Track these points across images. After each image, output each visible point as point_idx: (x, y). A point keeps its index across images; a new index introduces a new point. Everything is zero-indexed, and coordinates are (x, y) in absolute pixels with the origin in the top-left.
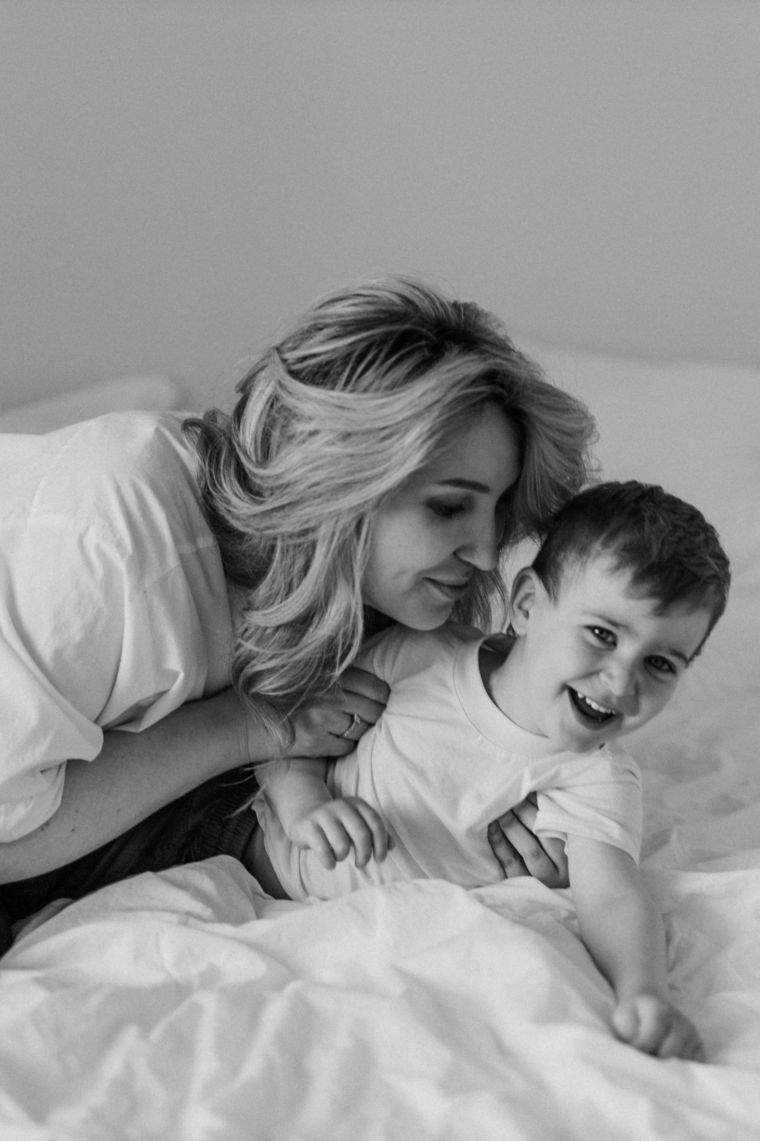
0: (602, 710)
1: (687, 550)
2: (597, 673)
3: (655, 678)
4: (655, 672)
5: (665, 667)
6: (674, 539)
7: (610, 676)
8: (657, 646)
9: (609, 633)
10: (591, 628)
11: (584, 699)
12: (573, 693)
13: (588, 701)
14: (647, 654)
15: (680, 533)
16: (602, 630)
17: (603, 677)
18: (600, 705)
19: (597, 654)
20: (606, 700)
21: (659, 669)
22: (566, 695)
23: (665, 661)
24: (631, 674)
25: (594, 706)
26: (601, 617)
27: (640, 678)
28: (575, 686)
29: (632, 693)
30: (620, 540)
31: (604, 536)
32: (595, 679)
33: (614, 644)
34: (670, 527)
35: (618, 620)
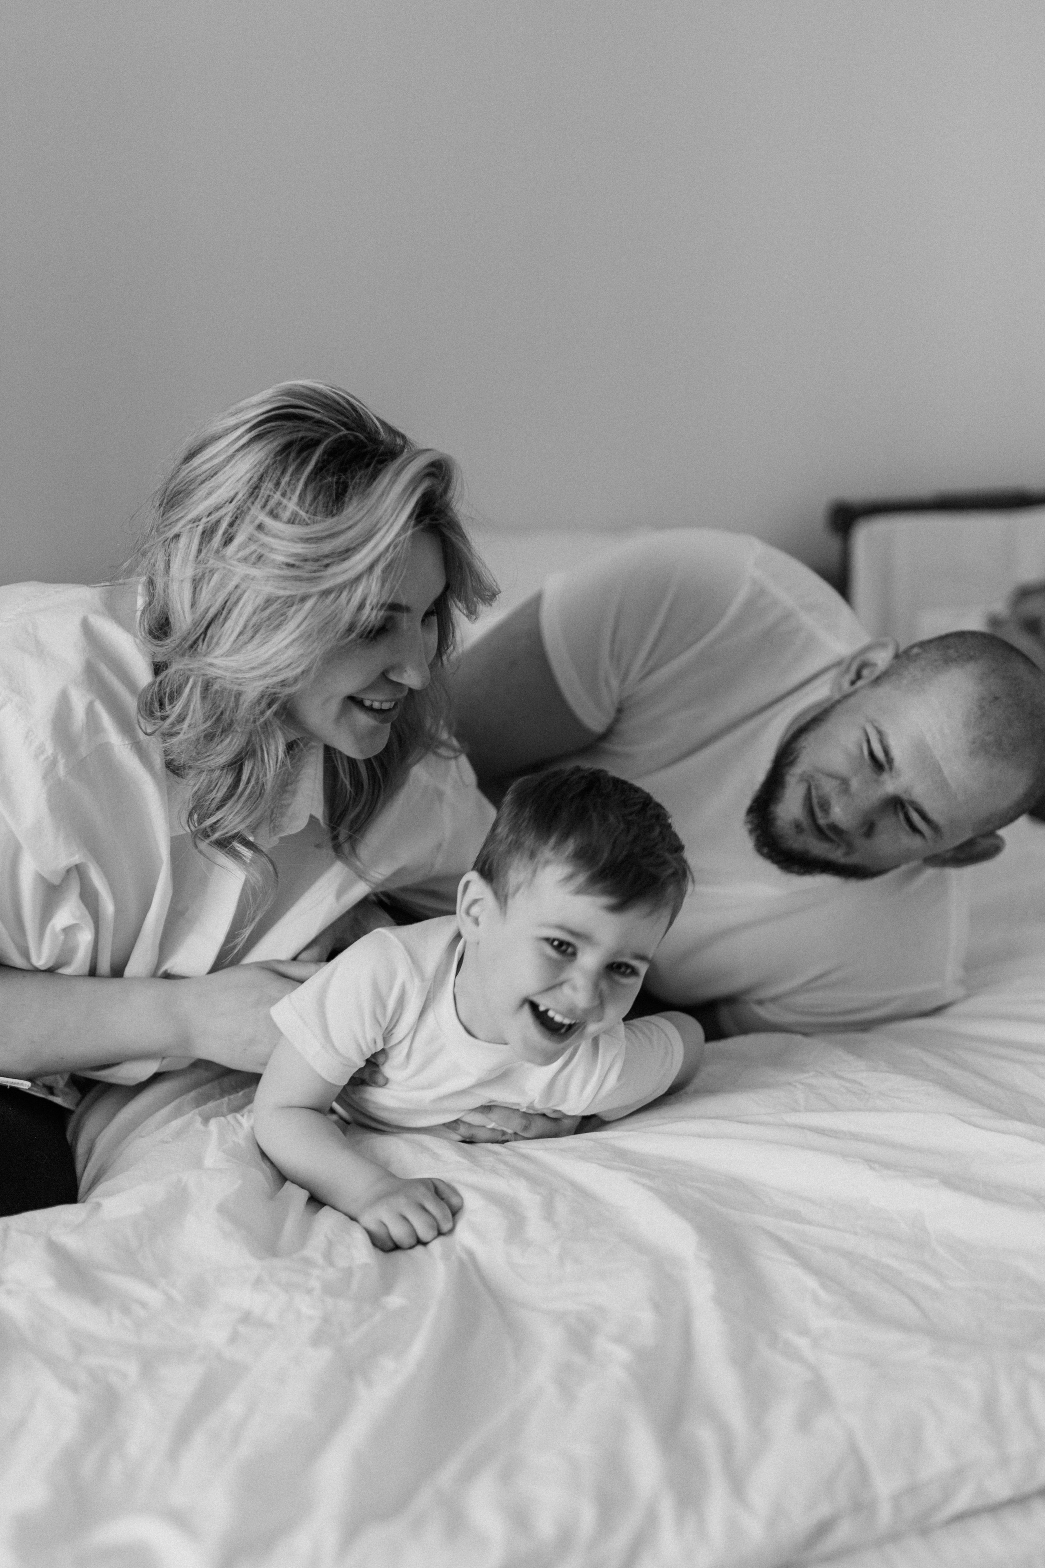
0: (567, 1021)
1: (644, 849)
2: (561, 984)
3: (617, 983)
4: (617, 977)
5: (629, 971)
6: (630, 838)
7: (574, 988)
8: (619, 953)
9: (569, 944)
10: (549, 941)
11: (547, 1011)
12: (534, 1006)
13: (551, 1014)
14: (610, 960)
15: (634, 831)
16: (562, 943)
17: (566, 990)
18: (565, 1016)
19: (557, 967)
20: (570, 1012)
21: (623, 974)
22: (527, 1009)
23: (628, 966)
24: (596, 986)
25: (558, 1018)
26: (561, 927)
27: (604, 985)
28: (537, 999)
29: (597, 1002)
30: (570, 846)
31: (552, 841)
32: (557, 992)
33: (574, 954)
34: (622, 826)
35: (577, 928)
